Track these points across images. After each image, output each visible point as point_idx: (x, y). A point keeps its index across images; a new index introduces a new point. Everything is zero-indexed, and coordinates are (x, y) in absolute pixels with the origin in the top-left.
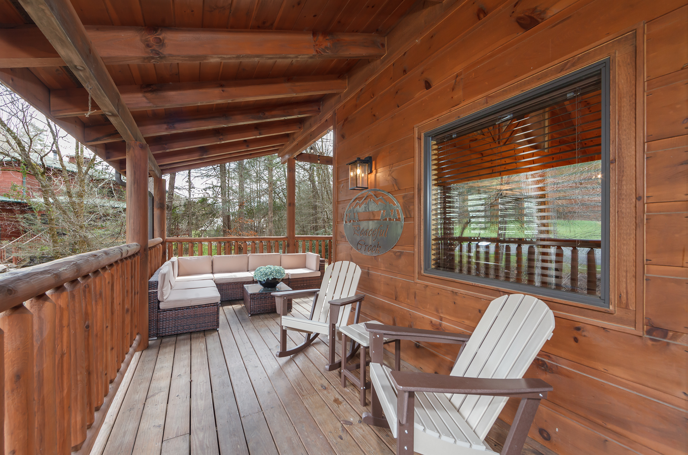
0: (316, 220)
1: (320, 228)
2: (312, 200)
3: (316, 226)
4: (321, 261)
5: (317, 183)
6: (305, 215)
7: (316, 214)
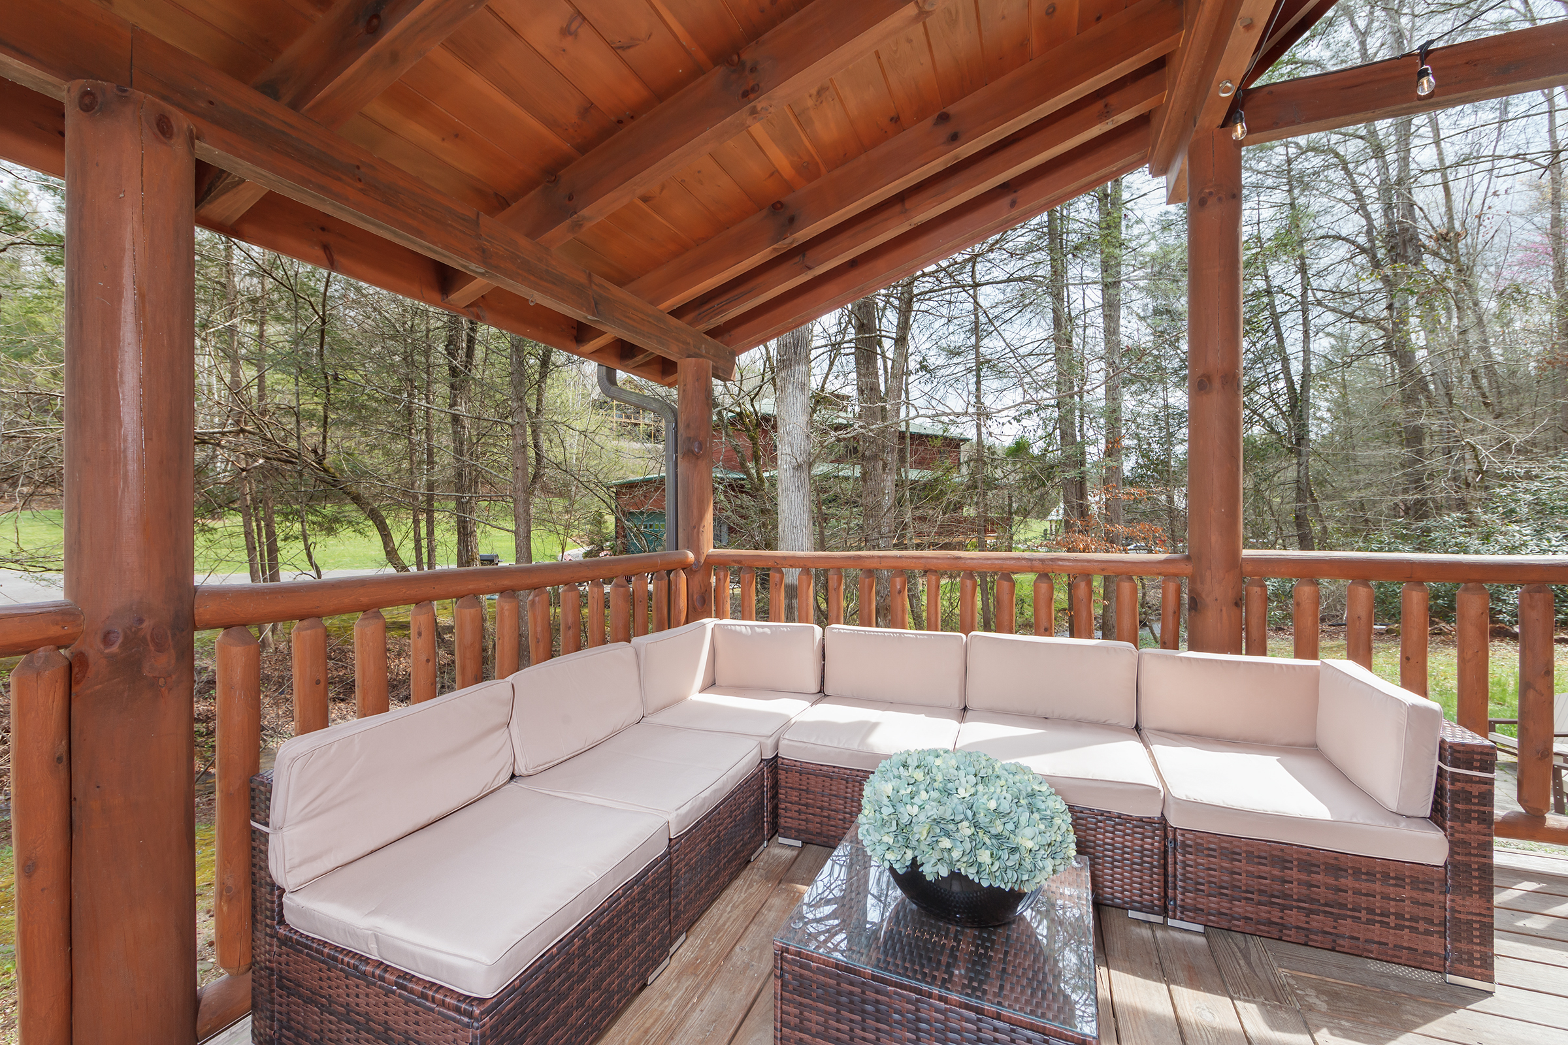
0: (1417, 482)
1: (1439, 508)
2: (1398, 413)
3: (1422, 503)
4: (1451, 753)
5: (1421, 354)
6: (1367, 467)
7: (1416, 461)
